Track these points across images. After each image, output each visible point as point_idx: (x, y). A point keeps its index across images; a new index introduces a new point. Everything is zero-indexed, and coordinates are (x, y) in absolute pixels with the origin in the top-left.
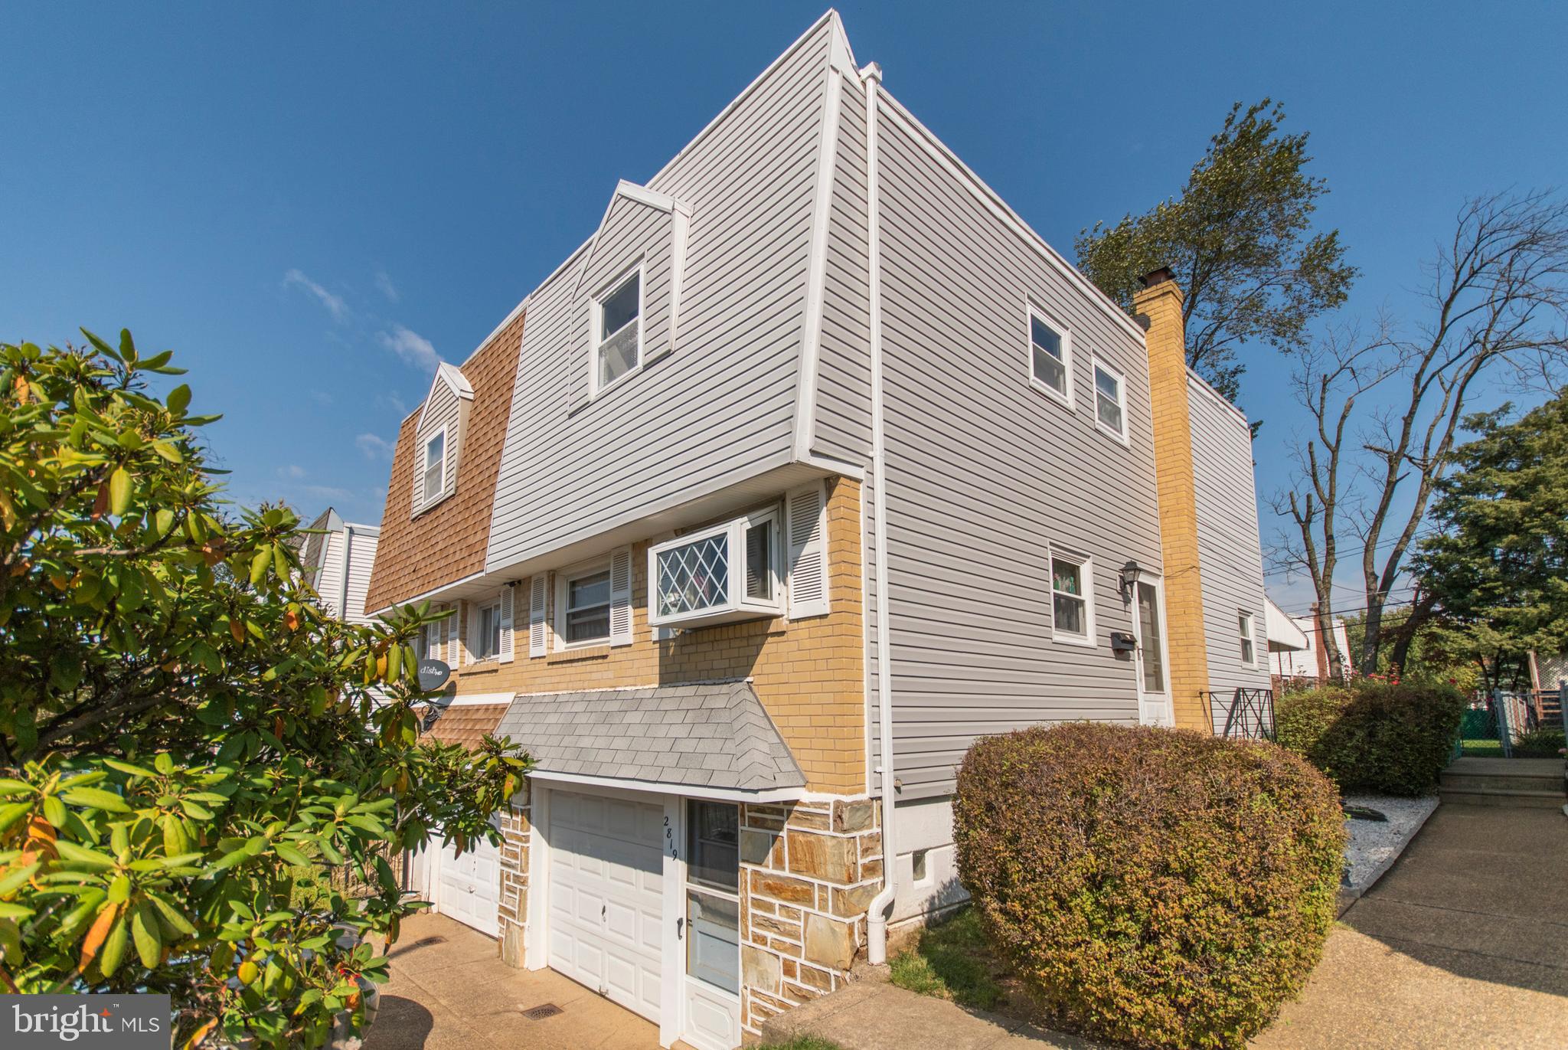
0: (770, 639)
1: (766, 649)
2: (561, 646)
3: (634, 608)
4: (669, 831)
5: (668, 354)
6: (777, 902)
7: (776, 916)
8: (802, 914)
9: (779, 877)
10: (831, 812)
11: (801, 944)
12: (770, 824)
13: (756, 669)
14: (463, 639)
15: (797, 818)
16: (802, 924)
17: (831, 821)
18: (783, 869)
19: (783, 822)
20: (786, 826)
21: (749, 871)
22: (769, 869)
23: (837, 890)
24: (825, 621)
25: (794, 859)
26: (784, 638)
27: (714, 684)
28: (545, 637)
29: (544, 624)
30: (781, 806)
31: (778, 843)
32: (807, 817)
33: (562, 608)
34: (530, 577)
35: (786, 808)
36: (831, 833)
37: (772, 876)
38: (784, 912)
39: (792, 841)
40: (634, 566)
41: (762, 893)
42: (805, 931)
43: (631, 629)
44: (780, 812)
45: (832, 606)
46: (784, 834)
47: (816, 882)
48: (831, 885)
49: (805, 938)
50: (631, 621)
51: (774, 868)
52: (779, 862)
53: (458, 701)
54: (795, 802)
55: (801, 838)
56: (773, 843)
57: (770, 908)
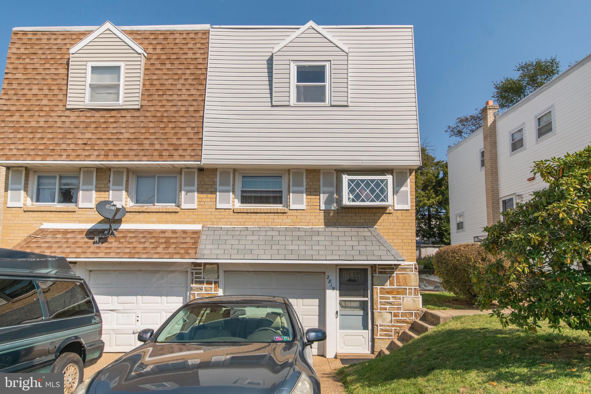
0: (384, 215)
1: (383, 217)
2: (238, 205)
3: (306, 195)
4: (330, 281)
5: (347, 106)
6: (391, 296)
7: (391, 300)
8: (402, 298)
9: (392, 288)
10: (414, 267)
11: (402, 307)
12: (388, 273)
13: (378, 223)
14: (127, 191)
15: (399, 270)
16: (402, 301)
17: (414, 269)
18: (394, 286)
19: (394, 272)
20: (395, 273)
21: (379, 288)
22: (387, 286)
23: (415, 289)
24: (408, 212)
25: (398, 282)
26: (391, 215)
27: (358, 228)
28: (231, 200)
29: (231, 193)
30: (393, 266)
31: (391, 278)
32: (404, 269)
33: (239, 188)
34: (216, 169)
35: (395, 267)
36: (414, 273)
37: (389, 288)
38: (393, 299)
39: (398, 277)
40: (306, 178)
41: (384, 294)
42: (403, 302)
43: (305, 203)
44: (393, 269)
45: (411, 207)
46: (394, 275)
47: (407, 287)
48: (413, 288)
49: (403, 304)
50: (305, 200)
51: (389, 286)
52: (392, 284)
53: (124, 226)
54: (399, 265)
55: (401, 275)
56: (389, 278)
57: (389, 298)
